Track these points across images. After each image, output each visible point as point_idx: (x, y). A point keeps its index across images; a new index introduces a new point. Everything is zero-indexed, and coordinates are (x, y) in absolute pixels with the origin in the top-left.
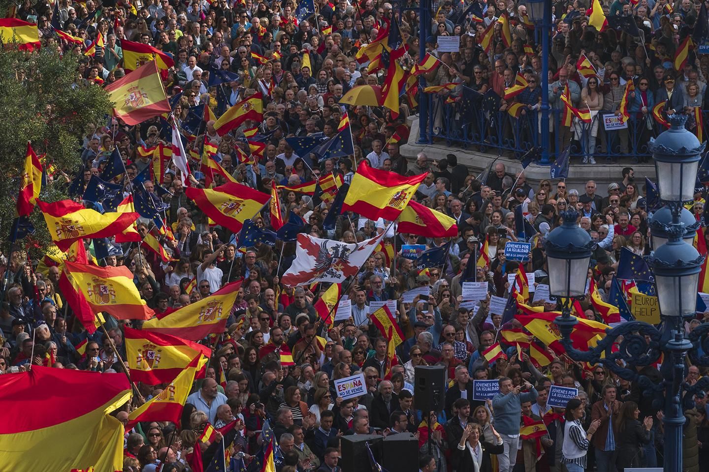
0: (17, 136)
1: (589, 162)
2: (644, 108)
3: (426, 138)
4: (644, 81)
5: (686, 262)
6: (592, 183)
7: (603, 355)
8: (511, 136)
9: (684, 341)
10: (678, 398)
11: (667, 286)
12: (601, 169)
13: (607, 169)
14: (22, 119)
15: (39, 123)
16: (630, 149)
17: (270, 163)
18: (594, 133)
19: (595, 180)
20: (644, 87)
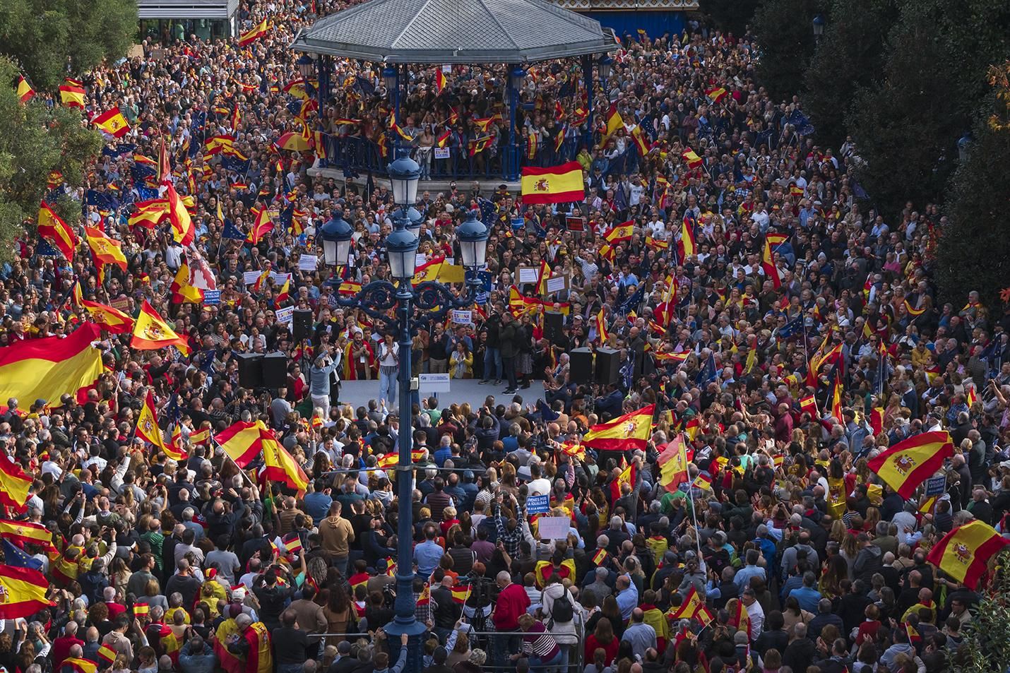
0: (41, 162)
1: (427, 179)
2: (461, 145)
3: (324, 164)
4: (461, 128)
5: (407, 243)
6: (427, 193)
7: (360, 303)
8: (377, 163)
9: (407, 293)
10: (406, 330)
11: (396, 257)
12: (433, 184)
13: (437, 184)
14: (44, 152)
15: (56, 154)
16: (452, 170)
17: (223, 180)
18: (429, 161)
19: (429, 191)
20: (460, 132)
